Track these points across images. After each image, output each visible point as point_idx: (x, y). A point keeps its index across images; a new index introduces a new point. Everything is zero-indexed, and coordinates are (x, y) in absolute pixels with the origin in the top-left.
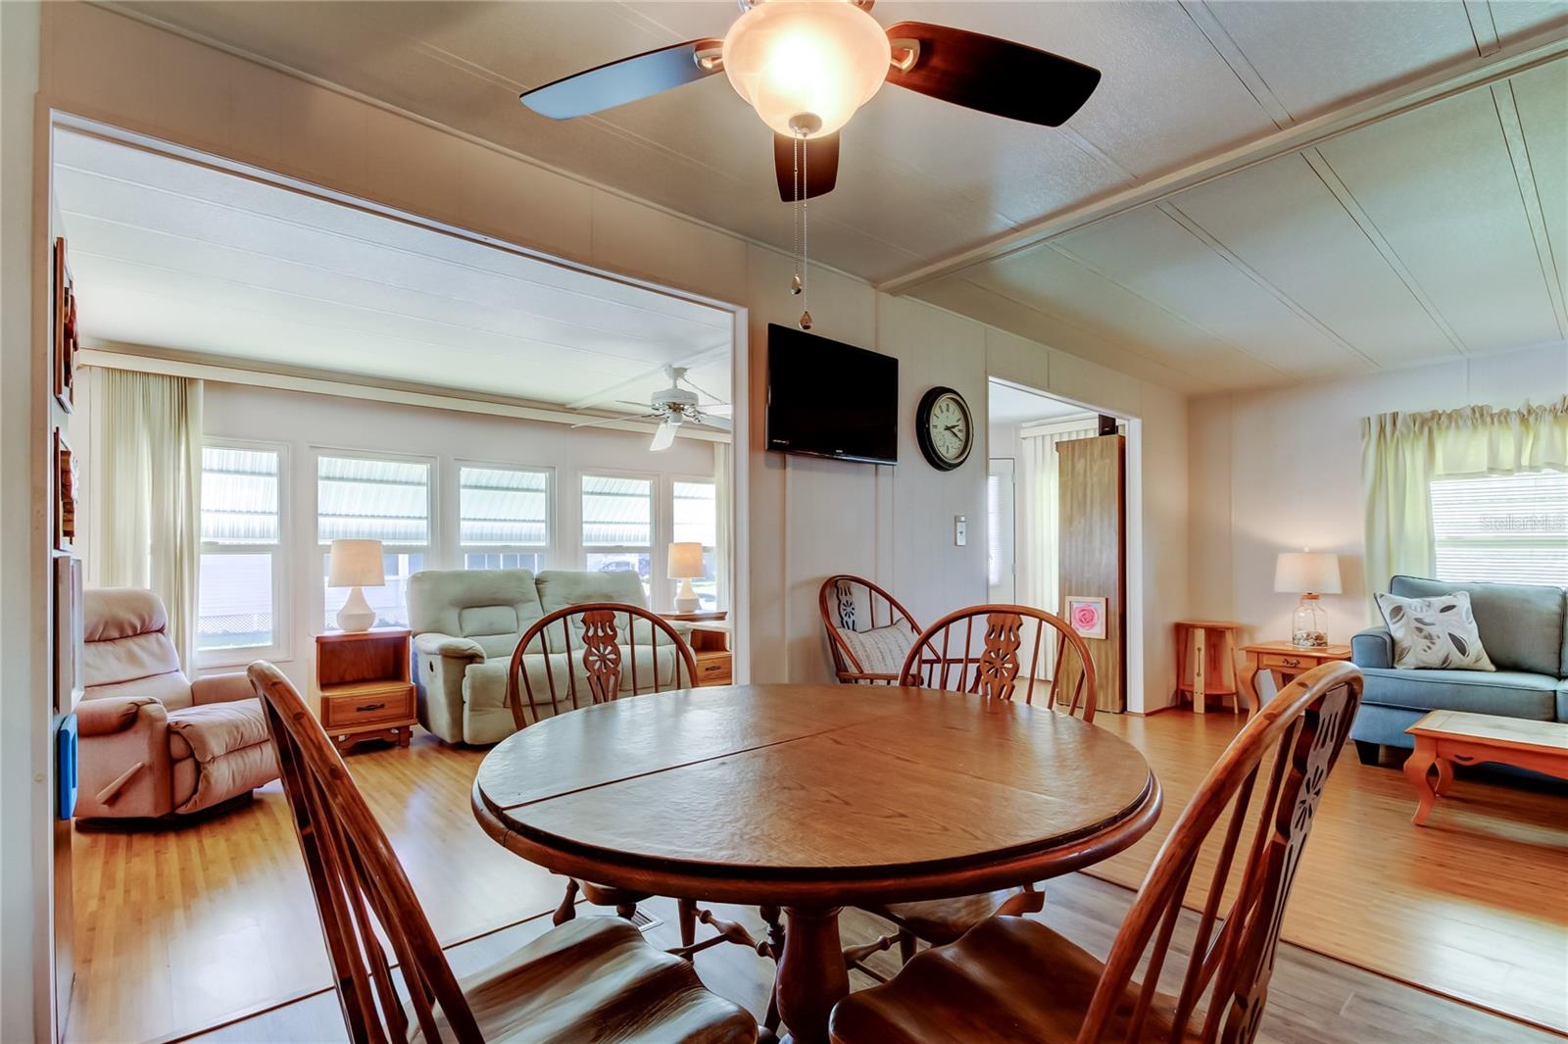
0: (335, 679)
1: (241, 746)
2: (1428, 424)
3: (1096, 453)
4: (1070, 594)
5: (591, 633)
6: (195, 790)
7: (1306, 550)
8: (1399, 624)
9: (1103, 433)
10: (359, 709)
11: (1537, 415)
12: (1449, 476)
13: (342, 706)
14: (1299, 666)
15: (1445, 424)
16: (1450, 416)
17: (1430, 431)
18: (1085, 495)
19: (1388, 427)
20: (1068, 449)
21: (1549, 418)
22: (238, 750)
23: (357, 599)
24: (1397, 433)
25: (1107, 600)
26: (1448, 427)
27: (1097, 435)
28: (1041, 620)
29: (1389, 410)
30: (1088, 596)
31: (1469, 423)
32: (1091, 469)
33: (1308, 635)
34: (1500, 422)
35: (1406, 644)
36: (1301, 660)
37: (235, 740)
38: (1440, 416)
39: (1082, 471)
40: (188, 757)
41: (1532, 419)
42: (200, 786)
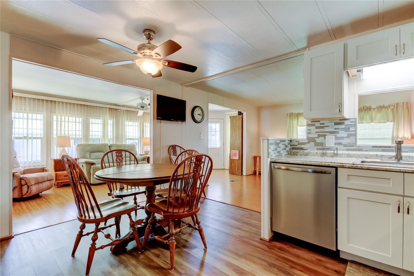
0: (58, 170)
1: (38, 182)
2: (298, 115)
4: (232, 150)
5: (117, 155)
6: (28, 192)
9: (239, 115)
10: (65, 176)
12: (301, 126)
13: (60, 176)
16: (301, 114)
17: (298, 117)
18: (235, 128)
19: (291, 115)
22: (37, 183)
23: (64, 150)
24: (293, 117)
25: (239, 151)
27: (237, 115)
28: (195, 152)
29: (291, 112)
30: (236, 150)
37: (37, 181)
38: (300, 113)
39: (235, 123)
40: (26, 185)
42: (29, 191)
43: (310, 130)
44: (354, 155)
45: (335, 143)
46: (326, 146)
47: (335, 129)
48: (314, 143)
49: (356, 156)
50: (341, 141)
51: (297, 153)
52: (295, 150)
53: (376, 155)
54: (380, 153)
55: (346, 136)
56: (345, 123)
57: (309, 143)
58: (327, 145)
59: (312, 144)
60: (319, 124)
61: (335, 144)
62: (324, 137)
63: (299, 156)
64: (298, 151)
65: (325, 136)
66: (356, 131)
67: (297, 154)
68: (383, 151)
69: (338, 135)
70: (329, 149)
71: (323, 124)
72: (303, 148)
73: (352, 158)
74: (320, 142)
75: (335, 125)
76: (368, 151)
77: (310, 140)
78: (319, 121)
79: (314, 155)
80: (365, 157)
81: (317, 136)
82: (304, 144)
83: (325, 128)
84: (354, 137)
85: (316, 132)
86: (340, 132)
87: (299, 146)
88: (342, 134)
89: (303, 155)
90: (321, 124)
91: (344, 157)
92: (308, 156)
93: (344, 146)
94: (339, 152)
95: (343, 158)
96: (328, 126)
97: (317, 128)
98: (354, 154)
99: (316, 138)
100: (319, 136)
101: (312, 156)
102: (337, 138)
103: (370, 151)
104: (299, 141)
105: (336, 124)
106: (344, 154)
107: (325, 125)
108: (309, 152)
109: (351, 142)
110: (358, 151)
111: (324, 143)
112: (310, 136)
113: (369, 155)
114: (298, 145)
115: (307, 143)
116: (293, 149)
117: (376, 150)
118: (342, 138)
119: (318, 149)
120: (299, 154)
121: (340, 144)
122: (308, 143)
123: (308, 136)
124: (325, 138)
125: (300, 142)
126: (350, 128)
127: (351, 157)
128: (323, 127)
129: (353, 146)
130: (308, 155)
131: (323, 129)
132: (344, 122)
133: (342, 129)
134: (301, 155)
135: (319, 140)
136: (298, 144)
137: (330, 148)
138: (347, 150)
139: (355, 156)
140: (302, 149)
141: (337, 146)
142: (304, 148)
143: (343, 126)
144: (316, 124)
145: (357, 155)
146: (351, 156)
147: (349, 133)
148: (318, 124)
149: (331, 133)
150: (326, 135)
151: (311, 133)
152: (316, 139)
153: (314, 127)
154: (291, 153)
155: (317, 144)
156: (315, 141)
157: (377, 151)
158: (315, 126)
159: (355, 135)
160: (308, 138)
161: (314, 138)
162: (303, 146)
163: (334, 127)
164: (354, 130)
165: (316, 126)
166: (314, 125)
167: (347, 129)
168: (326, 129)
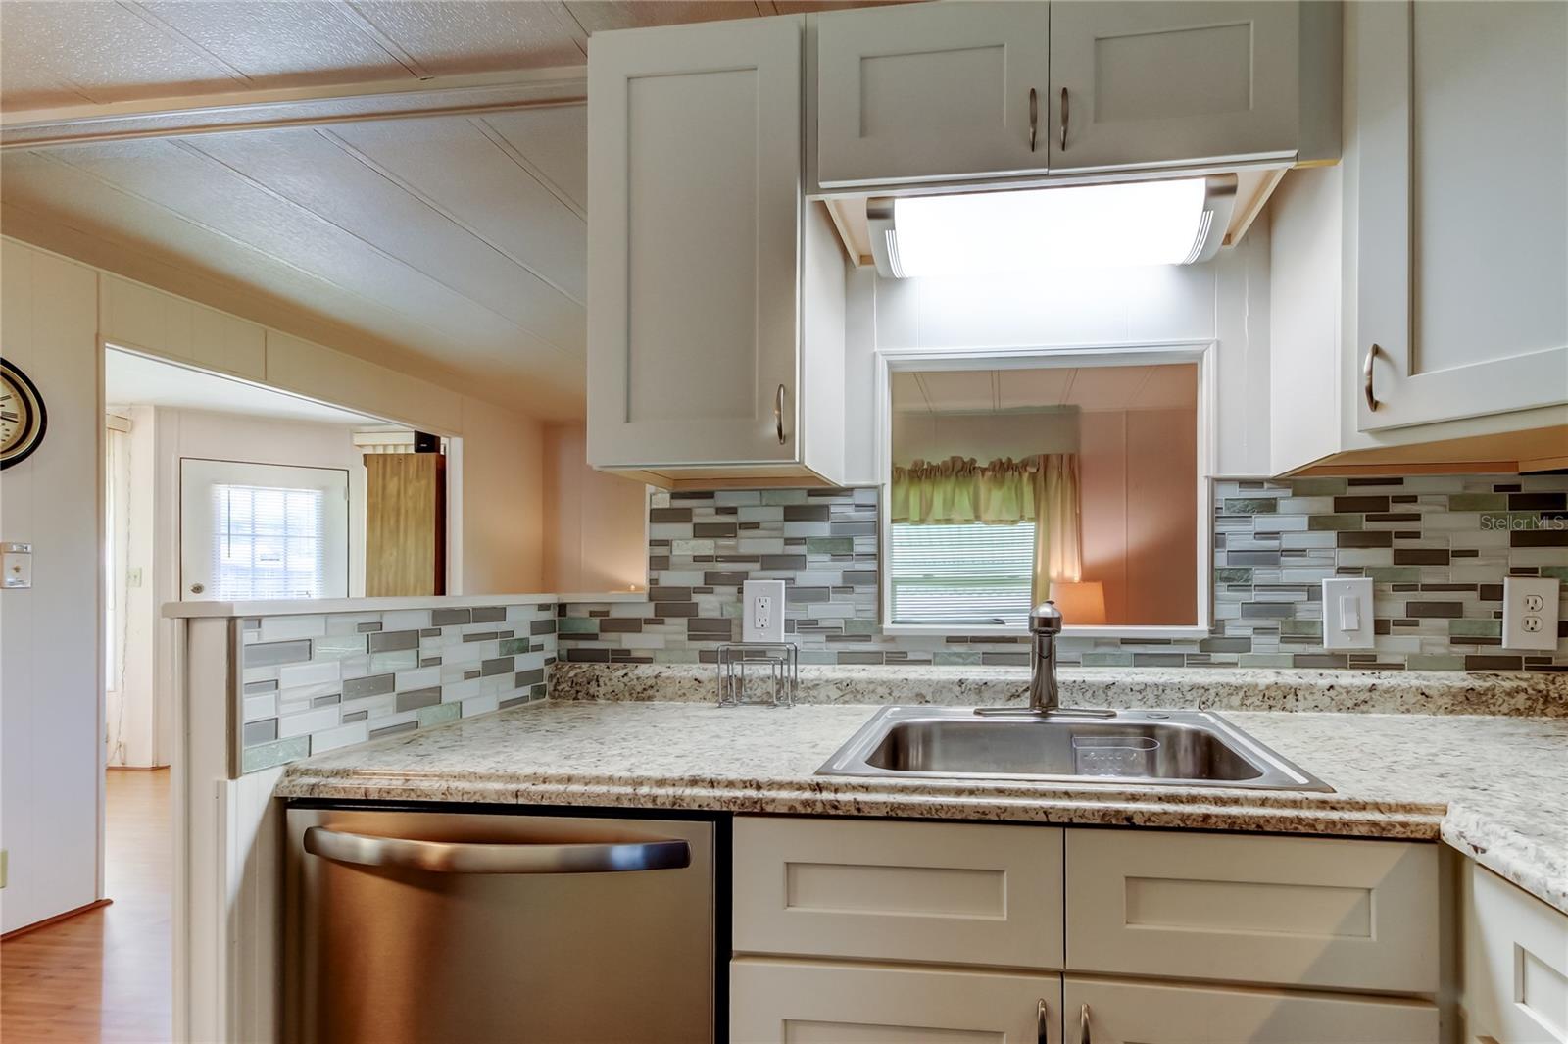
3: (412, 470)
20: (378, 464)
32: (405, 492)
43: (666, 543)
44: (871, 687)
45: (786, 620)
46: (746, 639)
47: (789, 541)
48: (684, 621)
49: (881, 690)
50: (814, 610)
51: (593, 683)
52: (585, 666)
53: (961, 683)
54: (976, 673)
55: (839, 583)
56: (833, 509)
57: (662, 623)
58: (751, 636)
59: (677, 626)
60: (713, 510)
61: (790, 626)
62: (734, 590)
63: (601, 701)
64: (599, 668)
65: (738, 580)
66: (878, 556)
67: (591, 691)
68: (988, 659)
69: (804, 578)
70: (758, 654)
71: (733, 511)
72: (628, 651)
73: (860, 702)
74: (716, 614)
75: (786, 520)
76: (928, 662)
77: (668, 603)
78: (710, 495)
79: (684, 694)
80: (917, 695)
81: (699, 582)
82: (633, 625)
83: (742, 533)
84: (873, 589)
85: (696, 559)
86: (809, 558)
87: (609, 642)
88: (821, 571)
89: (627, 695)
90: (720, 511)
91: (829, 700)
92: (650, 698)
93: (830, 639)
94: (808, 672)
95: (821, 703)
96: (755, 526)
97: (702, 531)
98: (871, 682)
99: (697, 590)
100: (712, 580)
101: (671, 699)
102: (796, 595)
103: (936, 664)
104: (606, 613)
105: (793, 513)
106: (827, 681)
107: (744, 516)
108: (656, 678)
109: (860, 614)
110: (889, 662)
111: (735, 622)
112: (669, 579)
113: (929, 683)
114: (602, 636)
115: (648, 622)
116: (574, 656)
117: (959, 655)
118: (819, 594)
119: (706, 657)
120: (602, 690)
121: (809, 626)
122: (657, 620)
123: (653, 582)
124: (740, 591)
125: (615, 613)
126: (856, 541)
127: (860, 696)
128: (728, 531)
129: (867, 638)
130: (650, 692)
131: (731, 542)
132: (827, 507)
133: (820, 545)
134: (615, 697)
135: (708, 605)
136: (602, 631)
137: (763, 653)
138: (844, 658)
139: (873, 691)
140: (624, 657)
141: (797, 640)
142: (635, 654)
143: (821, 529)
144: (697, 511)
145: (883, 683)
146: (858, 692)
147: (847, 565)
148: (704, 513)
149: (769, 562)
150: (745, 575)
151: (673, 559)
152: (696, 598)
153: (688, 528)
154: (558, 683)
155: (700, 629)
156: (689, 611)
157: (965, 660)
158: (690, 521)
159: (877, 577)
160: (656, 593)
161: (686, 592)
162: (629, 641)
163: (781, 529)
164: (873, 550)
165: (696, 520)
166: (683, 516)
167: (839, 546)
168: (747, 544)
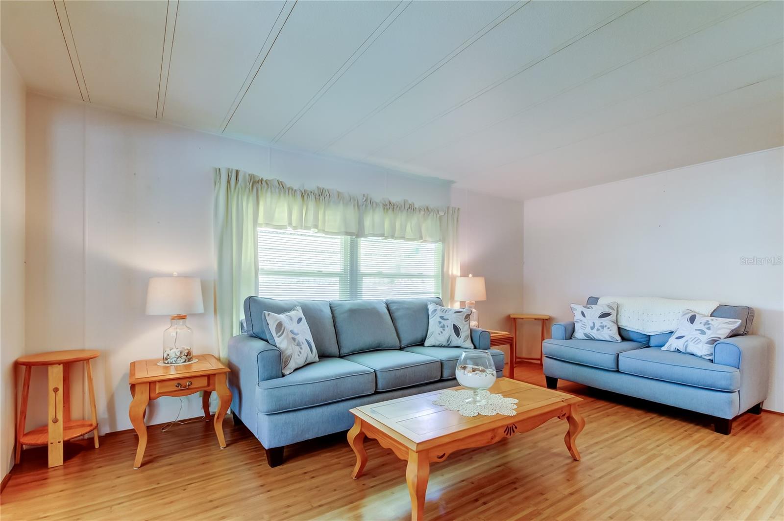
2: (256, 184)
7: (175, 274)
8: (283, 336)
11: (308, 194)
12: (266, 225)
14: (191, 387)
15: (265, 188)
16: (267, 183)
17: (258, 191)
19: (232, 180)
21: (313, 197)
24: (240, 189)
26: (267, 190)
29: (234, 167)
31: (277, 190)
33: (181, 353)
34: (292, 194)
35: (288, 352)
36: (193, 381)
41: (306, 197)
